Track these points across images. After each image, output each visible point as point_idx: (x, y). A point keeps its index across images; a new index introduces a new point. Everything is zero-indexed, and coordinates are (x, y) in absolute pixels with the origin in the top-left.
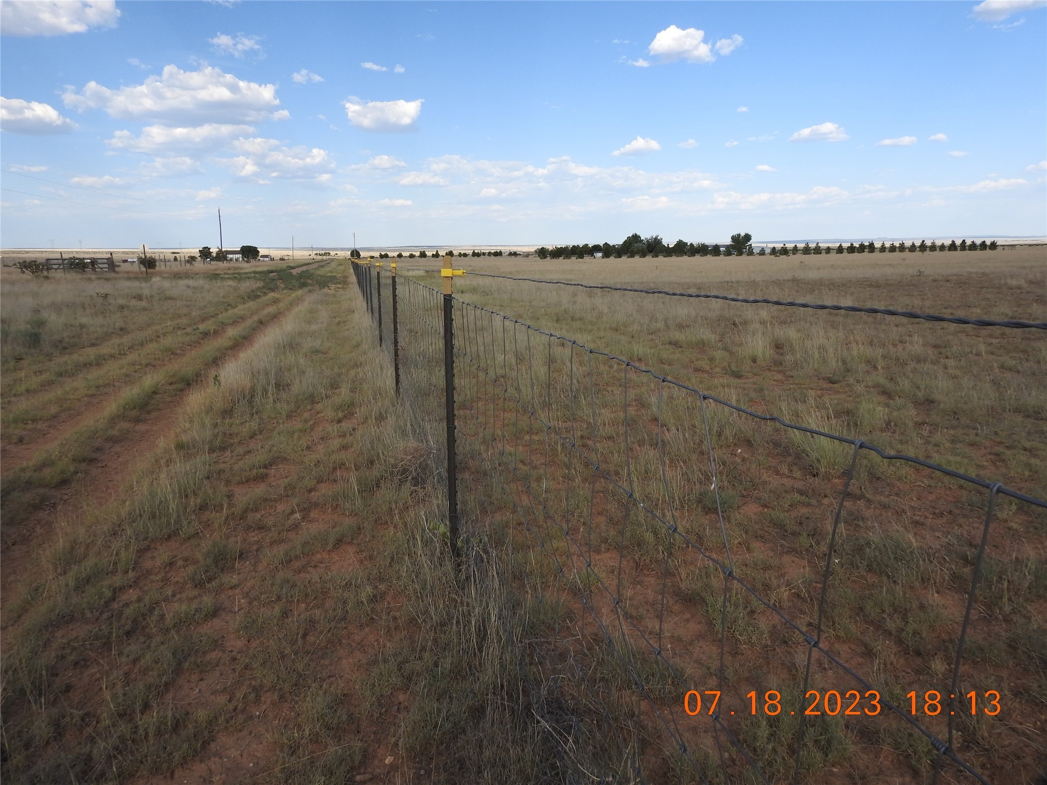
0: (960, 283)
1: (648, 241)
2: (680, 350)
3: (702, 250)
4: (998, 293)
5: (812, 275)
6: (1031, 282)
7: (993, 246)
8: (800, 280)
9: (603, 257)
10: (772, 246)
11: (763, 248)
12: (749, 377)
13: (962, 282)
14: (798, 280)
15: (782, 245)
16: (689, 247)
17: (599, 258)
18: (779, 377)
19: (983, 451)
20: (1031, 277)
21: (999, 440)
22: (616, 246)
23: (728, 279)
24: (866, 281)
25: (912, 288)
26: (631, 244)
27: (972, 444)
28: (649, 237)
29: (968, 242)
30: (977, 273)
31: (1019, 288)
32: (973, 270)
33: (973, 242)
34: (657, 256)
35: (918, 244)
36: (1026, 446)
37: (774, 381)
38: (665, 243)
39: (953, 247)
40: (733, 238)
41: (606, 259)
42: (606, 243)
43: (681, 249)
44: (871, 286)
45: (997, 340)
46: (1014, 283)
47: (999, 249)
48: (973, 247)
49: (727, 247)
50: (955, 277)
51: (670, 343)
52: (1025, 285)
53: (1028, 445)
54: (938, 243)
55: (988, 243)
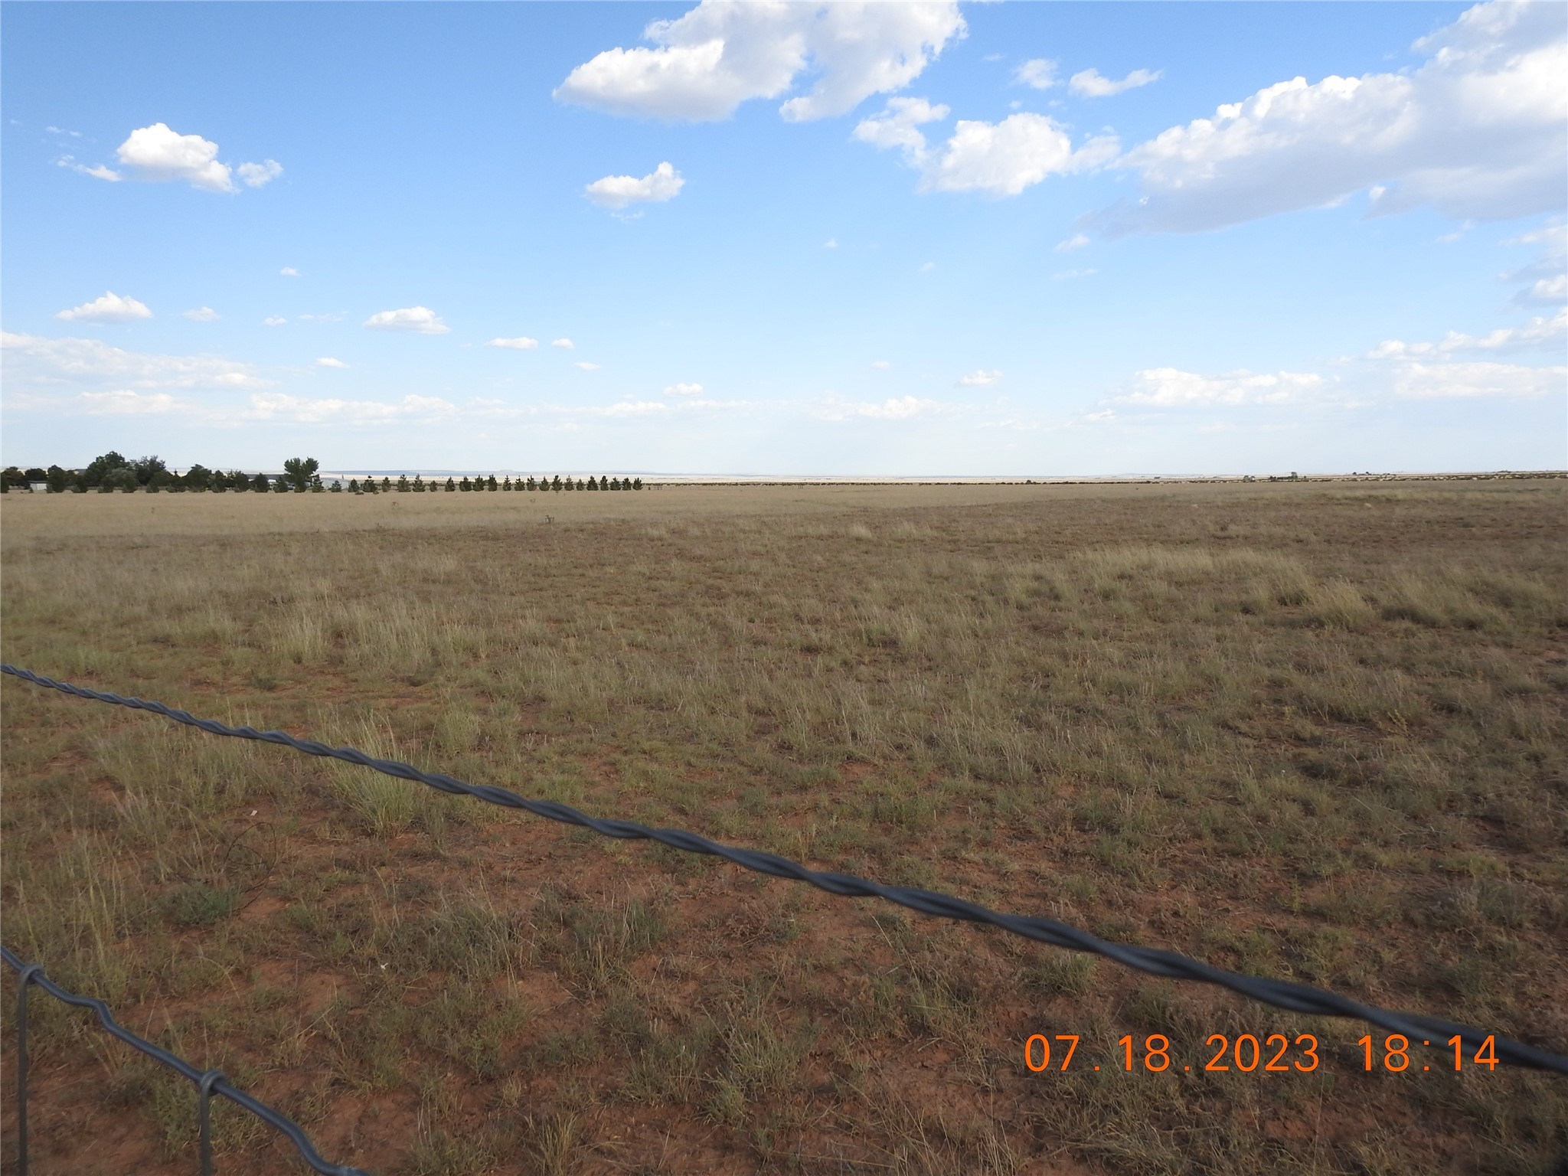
0: (596, 533)
1: (137, 465)
2: (171, 650)
3: (238, 482)
4: (638, 546)
5: (408, 523)
6: (673, 532)
7: (638, 484)
8: (389, 530)
9: (49, 491)
10: (351, 478)
11: (337, 482)
12: (289, 687)
13: (598, 532)
14: (384, 530)
15: (366, 478)
16: (214, 477)
17: (40, 492)
18: (337, 682)
19: (598, 761)
20: (673, 525)
21: (616, 743)
22: (76, 473)
23: (276, 530)
24: (481, 531)
25: (538, 540)
26: (105, 469)
27: (585, 755)
28: (138, 459)
29: (610, 480)
30: (615, 520)
31: (660, 539)
32: (612, 516)
33: (615, 479)
34: (156, 491)
35: (550, 480)
36: (645, 748)
37: (328, 690)
38: (170, 468)
39: (592, 485)
40: (288, 465)
41: (55, 495)
42: (54, 467)
43: (199, 479)
44: (486, 538)
45: (630, 608)
46: (655, 533)
47: (645, 488)
48: (615, 485)
49: (279, 478)
50: (591, 526)
51: (155, 640)
52: (667, 536)
53: (646, 746)
54: (575, 480)
55: (632, 481)
